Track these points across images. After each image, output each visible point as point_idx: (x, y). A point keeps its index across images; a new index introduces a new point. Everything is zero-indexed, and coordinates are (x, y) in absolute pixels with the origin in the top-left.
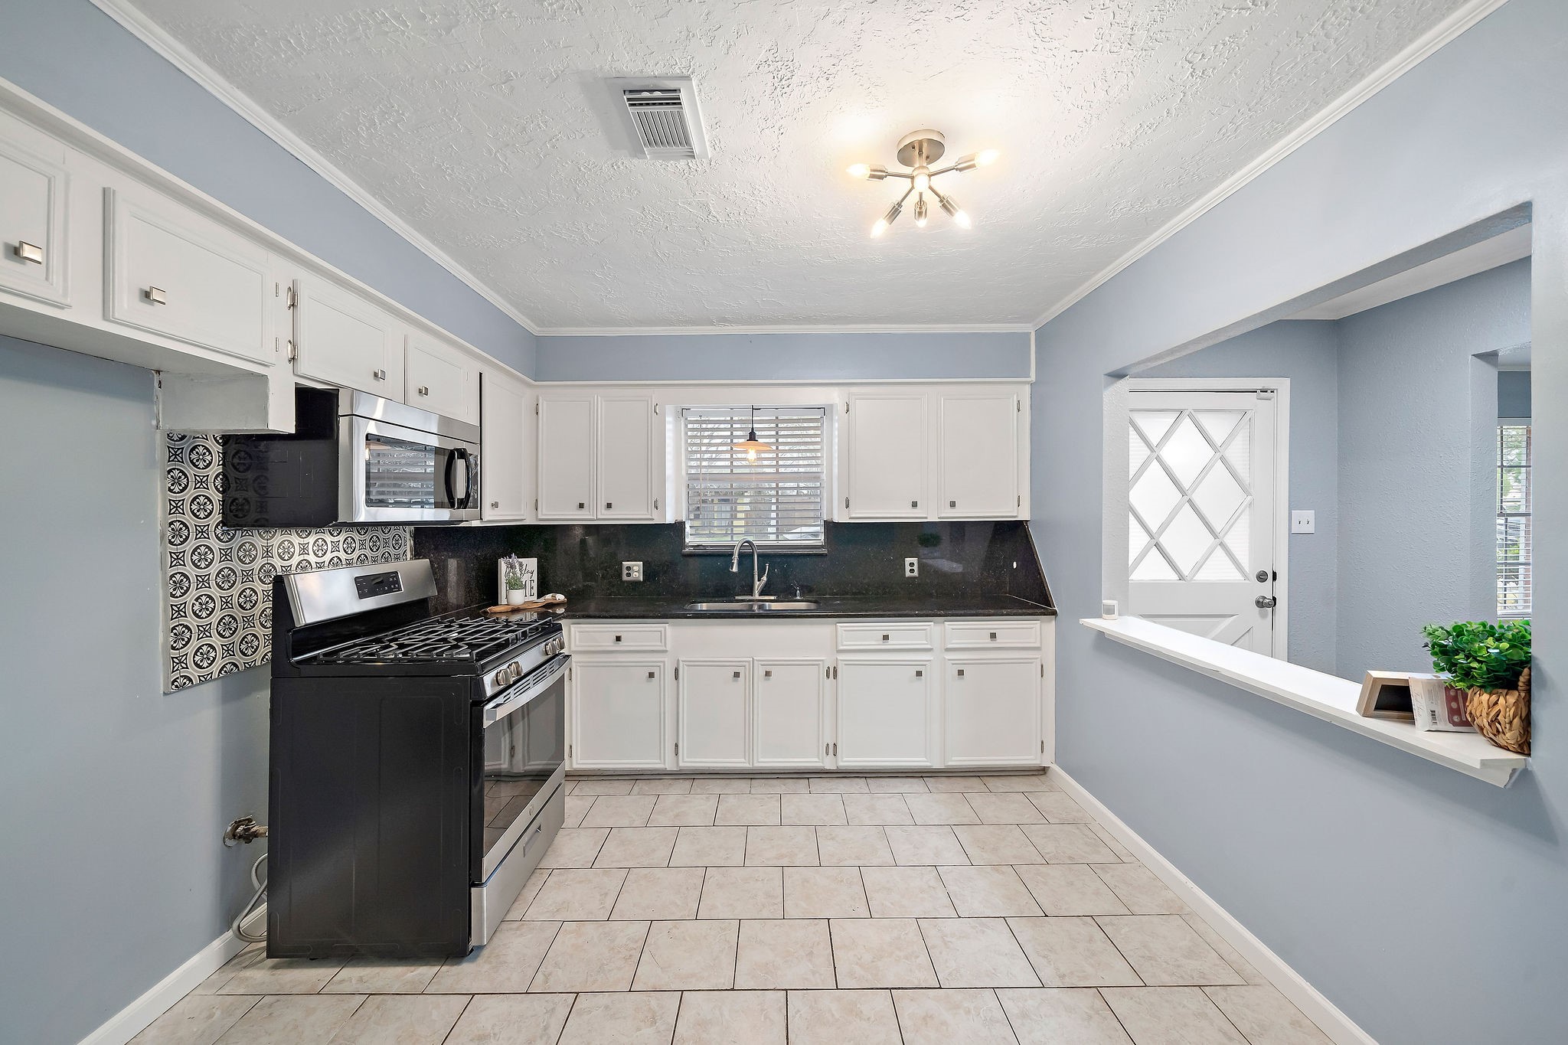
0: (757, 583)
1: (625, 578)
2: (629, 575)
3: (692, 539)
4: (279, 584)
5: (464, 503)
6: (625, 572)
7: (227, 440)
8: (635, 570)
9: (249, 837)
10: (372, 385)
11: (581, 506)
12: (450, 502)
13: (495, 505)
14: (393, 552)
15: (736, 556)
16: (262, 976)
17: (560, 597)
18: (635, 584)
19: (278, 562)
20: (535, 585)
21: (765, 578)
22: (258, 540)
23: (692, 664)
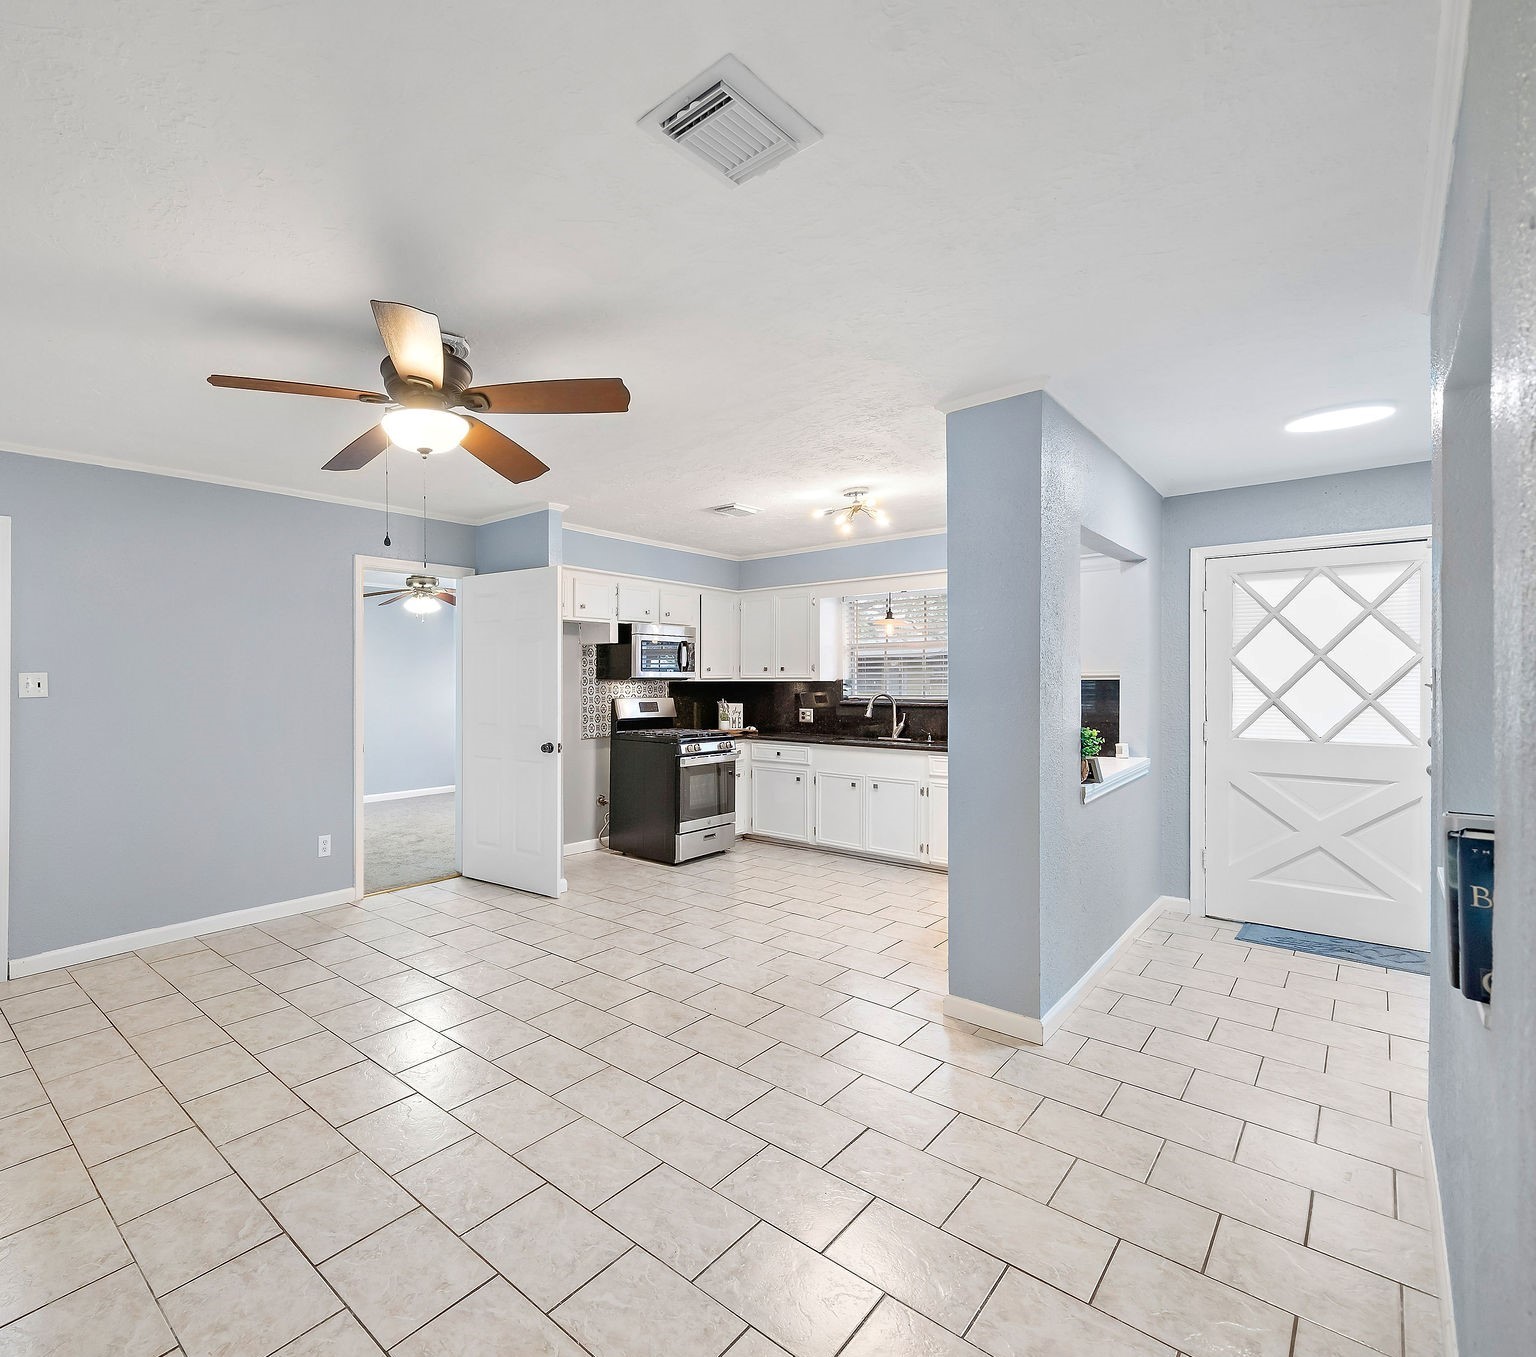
0: (895, 727)
1: (801, 720)
2: (803, 718)
3: (847, 692)
4: (613, 702)
5: (685, 669)
6: (801, 715)
7: (598, 646)
8: (808, 715)
9: (603, 803)
10: (645, 618)
11: (766, 669)
12: (680, 668)
13: (709, 670)
14: (659, 694)
15: (870, 707)
16: (608, 854)
17: (753, 729)
18: (808, 724)
19: (613, 695)
20: (742, 721)
21: (902, 724)
22: (606, 685)
23: (824, 775)
